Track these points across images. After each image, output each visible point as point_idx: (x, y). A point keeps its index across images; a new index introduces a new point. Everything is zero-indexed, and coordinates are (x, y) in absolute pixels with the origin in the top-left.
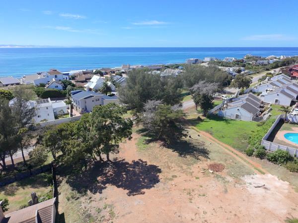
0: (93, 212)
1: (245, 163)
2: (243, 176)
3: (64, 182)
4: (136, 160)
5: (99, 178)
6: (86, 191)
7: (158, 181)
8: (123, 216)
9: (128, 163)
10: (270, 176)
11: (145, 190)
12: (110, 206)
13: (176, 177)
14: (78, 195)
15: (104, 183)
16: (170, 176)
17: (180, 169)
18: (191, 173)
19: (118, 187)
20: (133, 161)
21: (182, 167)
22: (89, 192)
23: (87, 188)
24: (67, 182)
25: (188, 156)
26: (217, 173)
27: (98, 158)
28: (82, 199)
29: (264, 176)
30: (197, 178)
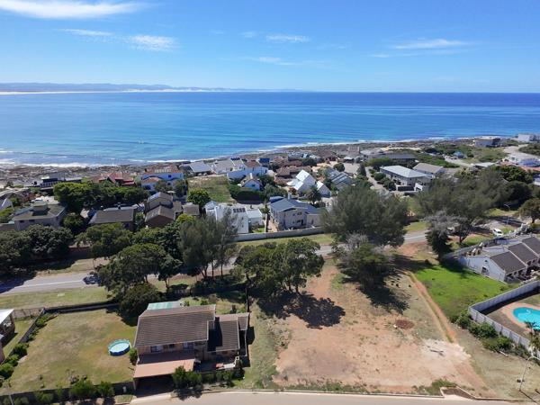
0: (276, 332)
1: (440, 328)
2: (427, 339)
3: (254, 303)
4: (325, 298)
5: (285, 307)
6: (272, 315)
7: (338, 322)
8: (299, 340)
9: (315, 299)
10: (457, 345)
11: (323, 327)
12: (290, 331)
13: (356, 322)
14: (266, 316)
15: (289, 312)
16: (351, 321)
17: (364, 316)
18: (373, 324)
19: (301, 318)
20: (322, 299)
21: (367, 315)
22: (274, 316)
23: (274, 312)
24: (258, 304)
25: (379, 307)
26: (401, 330)
27: (288, 288)
28: (269, 320)
29: (450, 344)
30: (377, 329)
